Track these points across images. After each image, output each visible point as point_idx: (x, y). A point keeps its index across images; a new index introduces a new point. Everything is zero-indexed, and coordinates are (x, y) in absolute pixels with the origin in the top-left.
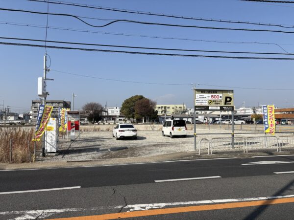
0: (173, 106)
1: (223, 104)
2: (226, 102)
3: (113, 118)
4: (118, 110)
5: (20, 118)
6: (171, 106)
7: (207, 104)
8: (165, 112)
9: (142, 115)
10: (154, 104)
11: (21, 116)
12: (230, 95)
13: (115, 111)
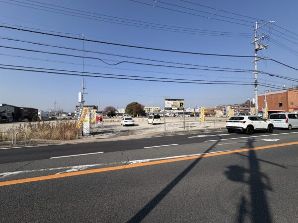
0: (154, 108)
1: (179, 107)
2: (181, 105)
3: (121, 114)
4: (124, 110)
5: (69, 115)
6: (153, 108)
7: (171, 107)
8: (149, 111)
9: (137, 113)
10: (144, 107)
11: (70, 114)
12: (182, 102)
13: (122, 111)
